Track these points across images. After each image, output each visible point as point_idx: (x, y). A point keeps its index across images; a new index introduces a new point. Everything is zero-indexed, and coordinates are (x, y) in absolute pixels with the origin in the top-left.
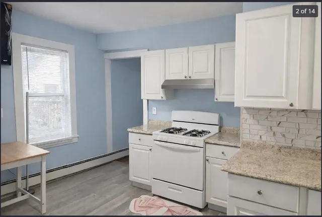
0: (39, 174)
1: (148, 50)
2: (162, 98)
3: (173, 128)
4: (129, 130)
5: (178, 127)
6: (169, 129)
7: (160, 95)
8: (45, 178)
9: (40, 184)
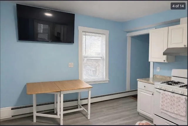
0: (87, 99)
1: (156, 29)
2: (164, 61)
3: (172, 81)
4: (138, 80)
5: (176, 81)
6: (168, 82)
7: (163, 59)
8: (90, 101)
9: (87, 104)
